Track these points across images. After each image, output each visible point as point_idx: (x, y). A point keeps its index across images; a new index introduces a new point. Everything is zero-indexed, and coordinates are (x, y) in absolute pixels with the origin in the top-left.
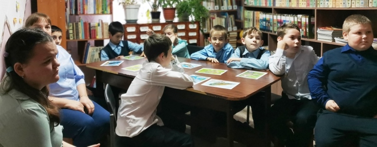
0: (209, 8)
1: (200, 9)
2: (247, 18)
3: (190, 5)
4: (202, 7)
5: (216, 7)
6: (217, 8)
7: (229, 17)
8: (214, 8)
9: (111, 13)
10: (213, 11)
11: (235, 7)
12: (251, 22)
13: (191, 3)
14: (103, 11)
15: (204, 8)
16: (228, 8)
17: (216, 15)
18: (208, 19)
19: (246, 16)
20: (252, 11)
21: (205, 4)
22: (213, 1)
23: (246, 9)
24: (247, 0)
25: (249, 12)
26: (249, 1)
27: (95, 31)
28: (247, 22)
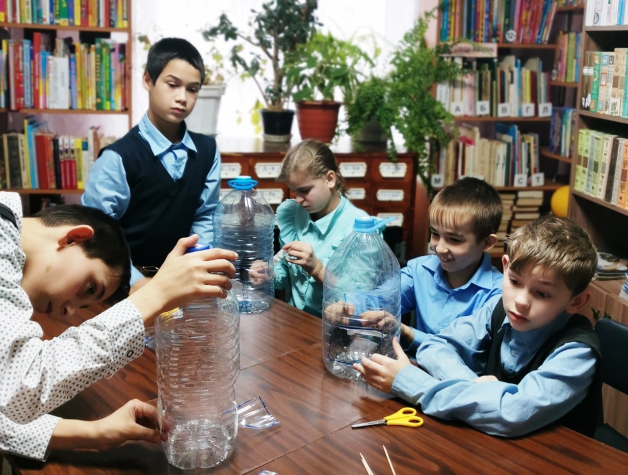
0: (458, 109)
1: (423, 111)
2: (586, 159)
3: (393, 95)
4: (434, 103)
5: (479, 104)
6: (483, 108)
7: (523, 140)
8: (473, 107)
9: (126, 109)
10: (470, 117)
11: (546, 109)
12: (600, 174)
13: (397, 86)
14: (99, 101)
15: (437, 109)
16: (520, 111)
17: (477, 130)
18: (451, 145)
19: (585, 148)
20: (611, 137)
21: (442, 92)
22: (470, 86)
23: (585, 125)
24: (592, 94)
25: (597, 139)
26: (602, 97)
27: (73, 164)
28: (584, 172)
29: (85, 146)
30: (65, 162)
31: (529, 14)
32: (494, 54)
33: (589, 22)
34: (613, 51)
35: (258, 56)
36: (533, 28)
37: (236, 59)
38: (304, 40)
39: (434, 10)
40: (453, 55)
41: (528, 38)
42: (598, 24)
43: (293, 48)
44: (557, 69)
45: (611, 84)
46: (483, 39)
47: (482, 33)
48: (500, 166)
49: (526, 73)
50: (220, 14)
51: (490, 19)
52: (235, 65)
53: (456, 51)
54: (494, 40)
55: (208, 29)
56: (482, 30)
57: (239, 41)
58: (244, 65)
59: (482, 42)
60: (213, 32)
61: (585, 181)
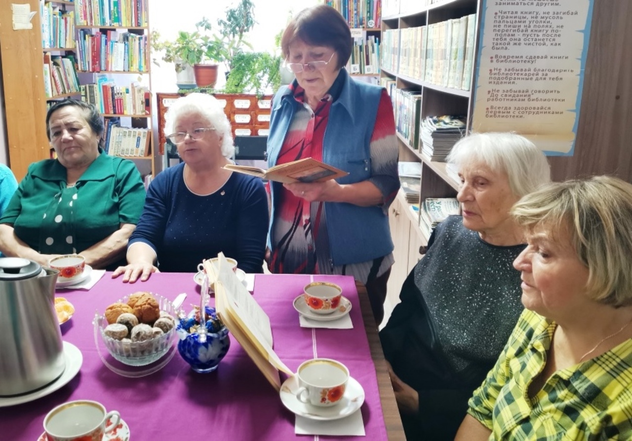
6: (355, 68)
9: (148, 71)
27: (122, 101)
29: (127, 92)
30: (117, 100)
32: (360, 36)
33: (382, 15)
46: (354, 26)
51: (357, 14)
54: (361, 26)
56: (353, 20)
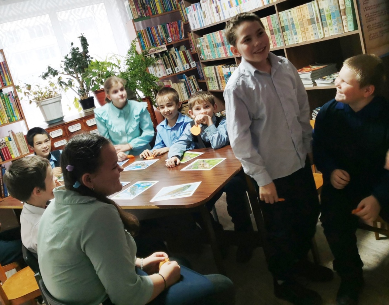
0: (160, 75)
1: (146, 80)
2: (209, 77)
3: (132, 77)
4: (150, 75)
5: (167, 70)
7: (189, 79)
8: (165, 72)
9: (22, 118)
10: (166, 76)
11: (193, 64)
12: (214, 81)
13: (132, 73)
14: (9, 118)
15: (151, 77)
16: (184, 68)
17: (170, 80)
19: (207, 74)
20: (213, 67)
21: (151, 70)
22: (161, 64)
23: (205, 66)
24: (202, 54)
25: (209, 69)
26: (206, 54)
27: (7, 148)
28: (210, 82)
29: (10, 139)
30: (3, 149)
31: (174, 29)
32: (166, 49)
33: (192, 28)
34: (202, 36)
35: (70, 79)
36: (177, 34)
37: (61, 83)
38: (87, 66)
39: (136, 39)
40: (150, 54)
41: (176, 39)
42: (195, 29)
43: (84, 71)
44: (192, 47)
45: (206, 48)
46: (159, 44)
47: (158, 42)
48: (184, 92)
49: (181, 52)
50: (47, 67)
51: (159, 36)
52: (61, 85)
53: (150, 52)
54: (163, 43)
55: (44, 75)
56: (157, 41)
57: (59, 75)
58: (66, 84)
59: (159, 46)
60: (46, 75)
61: (211, 85)
